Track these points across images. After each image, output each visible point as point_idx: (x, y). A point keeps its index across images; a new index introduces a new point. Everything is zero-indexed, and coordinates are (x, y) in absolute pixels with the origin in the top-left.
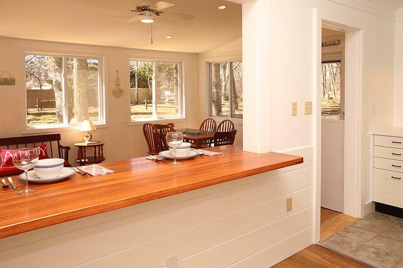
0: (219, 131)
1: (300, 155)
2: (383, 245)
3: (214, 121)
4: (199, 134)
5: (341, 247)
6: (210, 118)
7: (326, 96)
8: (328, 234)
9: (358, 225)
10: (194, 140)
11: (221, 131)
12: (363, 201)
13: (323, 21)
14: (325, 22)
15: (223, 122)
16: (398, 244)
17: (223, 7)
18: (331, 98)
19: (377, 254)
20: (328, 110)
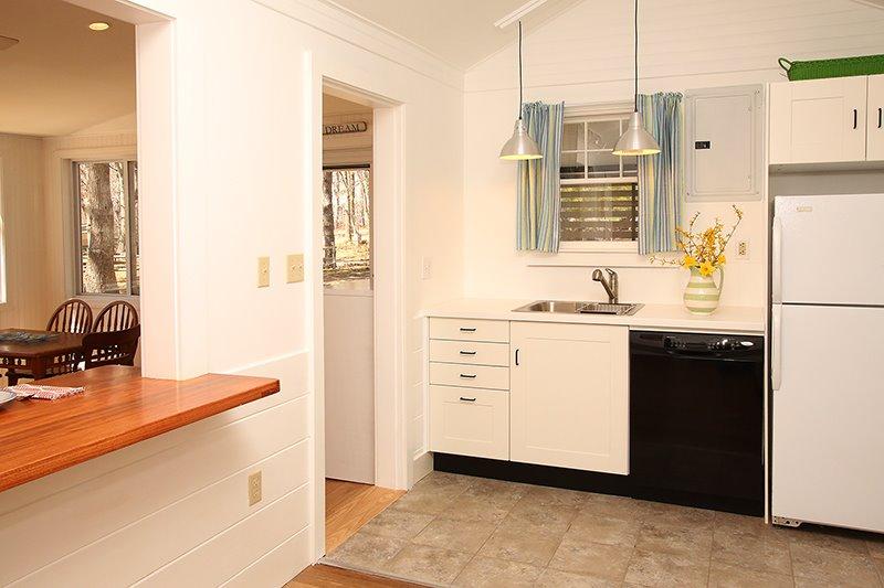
0: (99, 330)
1: (272, 376)
2: (444, 536)
3: (86, 307)
4: (43, 340)
5: (365, 558)
6: (78, 298)
7: (355, 237)
8: (343, 535)
9: (401, 506)
10: (28, 358)
11: (105, 330)
12: (410, 454)
13: (325, 79)
14: (327, 81)
15: (110, 307)
16: (470, 529)
17: (102, 26)
18: (364, 242)
19: (432, 557)
20: (358, 267)
